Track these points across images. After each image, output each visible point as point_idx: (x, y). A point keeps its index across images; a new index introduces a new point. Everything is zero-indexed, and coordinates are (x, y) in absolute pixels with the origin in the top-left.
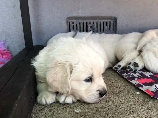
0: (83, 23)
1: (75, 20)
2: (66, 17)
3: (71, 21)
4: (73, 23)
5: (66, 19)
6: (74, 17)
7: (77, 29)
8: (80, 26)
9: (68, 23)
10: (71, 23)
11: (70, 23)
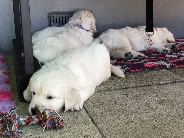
0: (62, 17)
1: (55, 15)
2: (48, 13)
3: (51, 16)
4: (53, 17)
5: (47, 14)
6: (54, 12)
7: (57, 22)
8: (60, 20)
9: (49, 18)
10: (52, 18)
11: (50, 17)
